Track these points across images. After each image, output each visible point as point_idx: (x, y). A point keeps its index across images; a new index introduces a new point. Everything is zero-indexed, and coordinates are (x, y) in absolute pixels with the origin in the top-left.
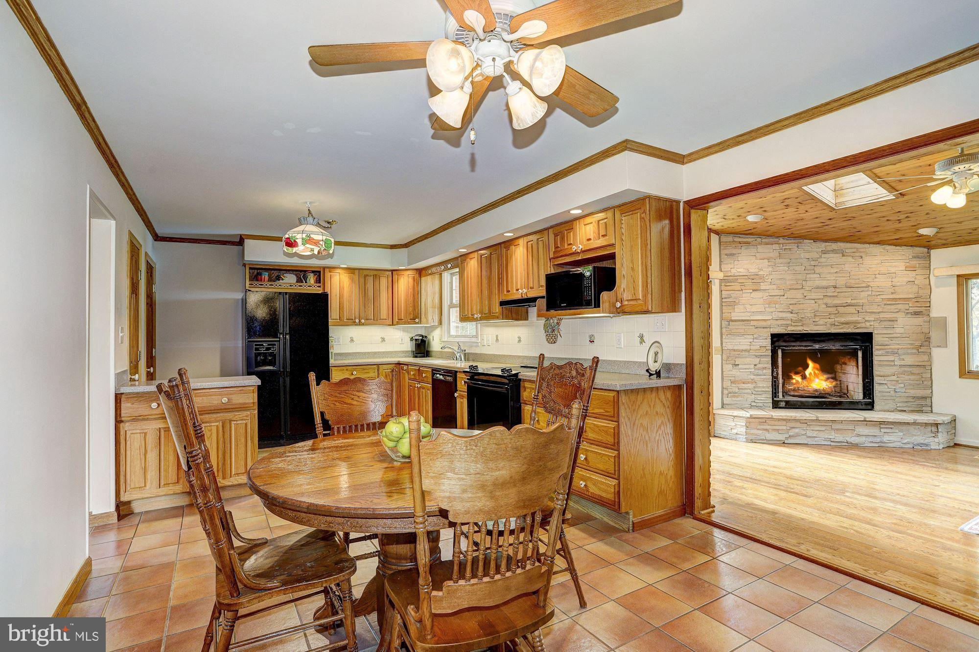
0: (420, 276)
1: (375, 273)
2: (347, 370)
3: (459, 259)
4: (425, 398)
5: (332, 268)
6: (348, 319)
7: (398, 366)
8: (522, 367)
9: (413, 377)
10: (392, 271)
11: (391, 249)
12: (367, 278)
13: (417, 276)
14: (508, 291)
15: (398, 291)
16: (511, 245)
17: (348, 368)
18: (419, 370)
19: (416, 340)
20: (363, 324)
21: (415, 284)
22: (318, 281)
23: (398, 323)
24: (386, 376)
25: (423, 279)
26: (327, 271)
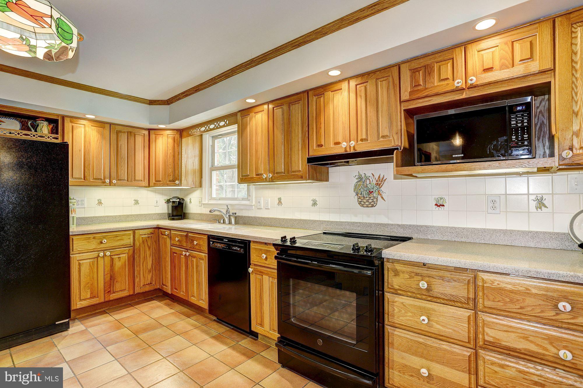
0: (181, 136)
1: (130, 129)
2: (94, 238)
3: (239, 114)
4: (197, 268)
5: (74, 118)
6: (96, 179)
7: (156, 230)
8: (324, 233)
9: (178, 243)
10: (149, 130)
11: (150, 104)
12: (120, 134)
13: (178, 136)
14: (320, 146)
15: (155, 152)
16: (326, 91)
17: (95, 235)
18: (187, 236)
19: (174, 202)
20: (115, 185)
21: (176, 145)
22: (55, 131)
23: (155, 185)
24: (143, 242)
25: (184, 140)
26: (67, 120)
